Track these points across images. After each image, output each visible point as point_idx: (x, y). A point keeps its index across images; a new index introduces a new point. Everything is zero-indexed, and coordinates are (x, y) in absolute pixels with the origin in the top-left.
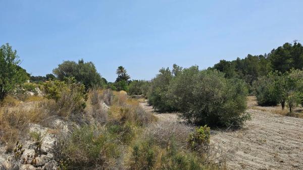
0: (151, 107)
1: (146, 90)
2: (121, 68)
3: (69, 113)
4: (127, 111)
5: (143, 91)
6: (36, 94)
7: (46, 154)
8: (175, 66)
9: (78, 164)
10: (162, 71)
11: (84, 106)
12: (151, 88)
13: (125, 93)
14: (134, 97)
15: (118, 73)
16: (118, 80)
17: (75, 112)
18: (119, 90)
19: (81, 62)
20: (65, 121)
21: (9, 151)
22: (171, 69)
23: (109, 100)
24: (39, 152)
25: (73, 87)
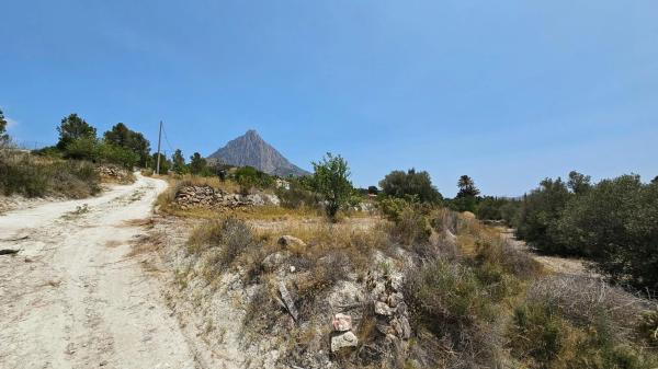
0: (522, 243)
1: (510, 213)
2: (465, 179)
3: (412, 241)
4: (487, 246)
5: (503, 215)
6: (360, 209)
7: (396, 292)
8: (573, 175)
9: (434, 316)
10: (546, 183)
11: (429, 233)
12: (520, 212)
13: (472, 215)
14: (488, 223)
15: (461, 185)
16: (460, 195)
17: (418, 240)
18: (462, 211)
19: (412, 172)
20: (409, 251)
21: (360, 280)
22: (565, 179)
23: (455, 226)
24: (389, 289)
25: (417, 207)
